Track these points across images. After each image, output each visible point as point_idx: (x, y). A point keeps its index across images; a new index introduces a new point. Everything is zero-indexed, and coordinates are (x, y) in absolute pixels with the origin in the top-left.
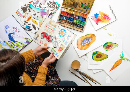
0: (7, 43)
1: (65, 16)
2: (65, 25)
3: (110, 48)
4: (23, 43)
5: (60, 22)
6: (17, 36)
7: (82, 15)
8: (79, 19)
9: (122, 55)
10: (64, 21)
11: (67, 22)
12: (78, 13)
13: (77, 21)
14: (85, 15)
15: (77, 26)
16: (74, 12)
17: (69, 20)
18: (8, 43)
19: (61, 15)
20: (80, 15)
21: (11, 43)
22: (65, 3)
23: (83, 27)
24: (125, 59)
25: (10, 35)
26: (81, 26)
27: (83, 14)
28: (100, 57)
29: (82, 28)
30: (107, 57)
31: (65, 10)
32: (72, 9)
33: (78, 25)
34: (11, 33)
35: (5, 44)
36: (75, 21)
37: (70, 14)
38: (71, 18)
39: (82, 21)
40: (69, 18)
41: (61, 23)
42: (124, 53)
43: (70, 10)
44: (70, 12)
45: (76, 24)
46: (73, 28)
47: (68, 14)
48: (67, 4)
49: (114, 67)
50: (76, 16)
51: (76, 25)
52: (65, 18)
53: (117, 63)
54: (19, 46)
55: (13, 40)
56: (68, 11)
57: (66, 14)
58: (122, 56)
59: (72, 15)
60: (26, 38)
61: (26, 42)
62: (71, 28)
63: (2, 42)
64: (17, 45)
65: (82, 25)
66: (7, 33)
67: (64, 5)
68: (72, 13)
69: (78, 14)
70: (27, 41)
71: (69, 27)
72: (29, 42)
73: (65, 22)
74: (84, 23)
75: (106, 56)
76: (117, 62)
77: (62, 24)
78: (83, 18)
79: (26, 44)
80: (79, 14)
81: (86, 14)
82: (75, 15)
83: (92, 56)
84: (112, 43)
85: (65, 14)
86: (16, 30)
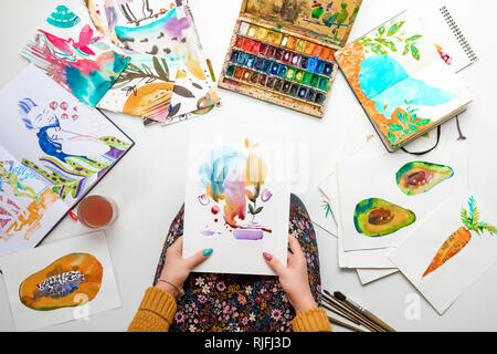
0: (36, 167)
1: (251, 57)
2: (251, 90)
3: (423, 184)
4: (98, 160)
5: (233, 78)
6: (72, 135)
7: (317, 53)
8: (304, 66)
9: (468, 211)
10: (247, 75)
11: (259, 77)
12: (301, 43)
13: (300, 76)
14: (327, 52)
15: (299, 95)
16: (286, 39)
17: (265, 69)
18: (41, 165)
19: (237, 52)
20: (309, 52)
21: (50, 164)
22: (250, 6)
23: (319, 98)
24: (481, 228)
25: (42, 135)
26: (311, 93)
27: (320, 48)
28: (385, 221)
29: (316, 101)
30: (411, 218)
31: (252, 33)
32: (276, 28)
33: (301, 89)
34: (47, 128)
35: (28, 171)
36: (290, 74)
37: (272, 48)
38: (275, 65)
39: (315, 76)
40: (268, 63)
41: (237, 83)
42: (478, 204)
43: (271, 32)
44: (270, 40)
45: (295, 86)
46: (281, 102)
47: (263, 46)
48: (257, 7)
49: (441, 259)
50: (294, 55)
51: (293, 89)
52: (249, 64)
53: (451, 244)
54: (82, 172)
55: (58, 151)
56: (262, 36)
57: (256, 48)
58: (469, 216)
59: (278, 51)
60: (106, 140)
61: (108, 153)
62: (276, 100)
63: (18, 164)
64: (77, 169)
65: (316, 89)
66: (30, 128)
67: (246, 11)
68: (277, 42)
69: (301, 47)
70: (112, 148)
71: (268, 96)
72: (121, 151)
73: (253, 79)
74: (324, 82)
75: (407, 216)
76: (452, 238)
77: (240, 88)
78: (320, 63)
79: (108, 162)
80: (307, 47)
81: (332, 46)
82: (290, 53)
83: (356, 219)
84: (430, 164)
85: (252, 47)
86: (62, 112)
